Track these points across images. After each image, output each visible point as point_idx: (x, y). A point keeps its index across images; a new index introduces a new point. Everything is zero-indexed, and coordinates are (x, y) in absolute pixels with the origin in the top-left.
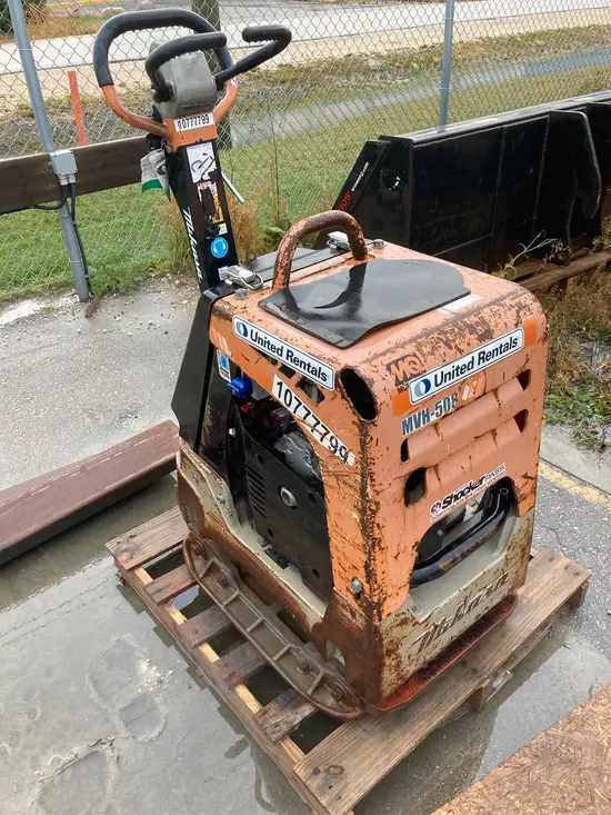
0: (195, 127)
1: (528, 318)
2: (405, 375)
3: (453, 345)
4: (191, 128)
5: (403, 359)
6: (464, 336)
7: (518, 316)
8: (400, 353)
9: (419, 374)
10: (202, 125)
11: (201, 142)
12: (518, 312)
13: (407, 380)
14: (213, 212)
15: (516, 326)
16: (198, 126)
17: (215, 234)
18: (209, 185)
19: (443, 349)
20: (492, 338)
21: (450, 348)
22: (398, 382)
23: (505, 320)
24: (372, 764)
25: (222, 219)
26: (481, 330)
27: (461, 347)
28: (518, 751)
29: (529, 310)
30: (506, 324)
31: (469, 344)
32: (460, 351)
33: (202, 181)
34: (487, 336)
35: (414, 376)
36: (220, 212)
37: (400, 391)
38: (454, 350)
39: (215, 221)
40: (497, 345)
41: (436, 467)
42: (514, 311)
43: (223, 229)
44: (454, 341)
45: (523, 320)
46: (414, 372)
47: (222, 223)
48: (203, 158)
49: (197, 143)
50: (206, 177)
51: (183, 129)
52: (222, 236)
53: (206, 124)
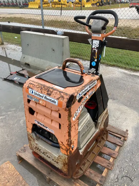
0: (96, 36)
1: (61, 100)
2: (30, 87)
3: (42, 90)
4: (95, 36)
5: (33, 84)
6: (45, 90)
7: (59, 98)
8: (33, 83)
9: (32, 89)
10: (98, 36)
11: (96, 40)
12: (60, 97)
13: (30, 88)
14: (95, 56)
15: (57, 99)
16: (97, 36)
17: (94, 60)
18: (96, 50)
19: (40, 89)
20: (50, 96)
21: (41, 90)
22: (28, 87)
23: (56, 96)
24: (26, 156)
25: (96, 58)
26: (49, 93)
27: (43, 92)
28: (25, 181)
29: (63, 99)
30: (55, 96)
31: (44, 93)
32: (42, 92)
33: (94, 48)
34: (50, 95)
35: (31, 88)
36: (96, 56)
37: (28, 88)
38: (41, 91)
39: (94, 58)
40: (50, 99)
41: (37, 113)
42: (60, 96)
43: (96, 60)
44: (43, 89)
45: (60, 99)
46: (32, 88)
47: (96, 59)
48: (96, 43)
49: (95, 40)
50: (96, 48)
51: (93, 36)
52: (95, 62)
53: (99, 36)
